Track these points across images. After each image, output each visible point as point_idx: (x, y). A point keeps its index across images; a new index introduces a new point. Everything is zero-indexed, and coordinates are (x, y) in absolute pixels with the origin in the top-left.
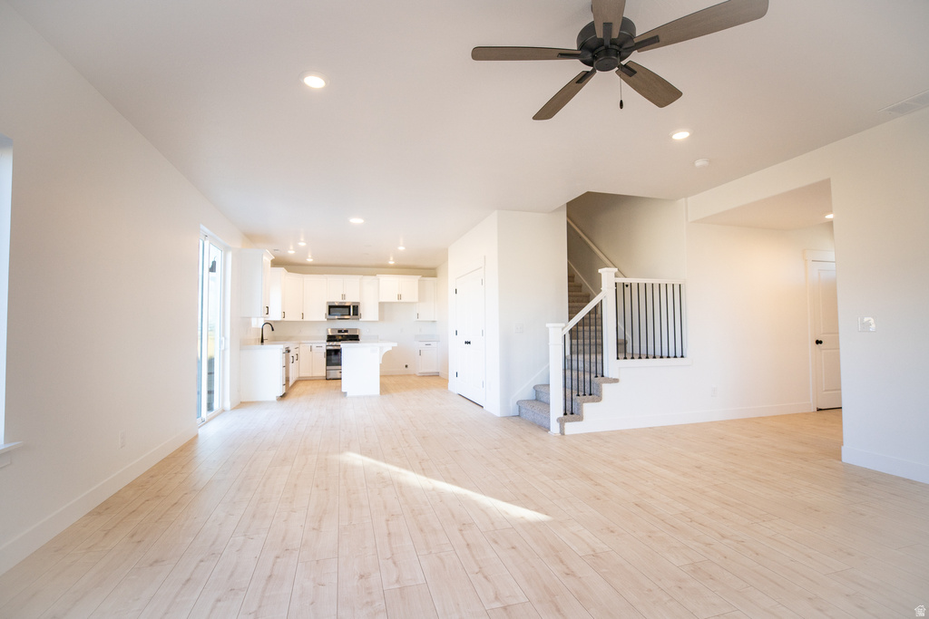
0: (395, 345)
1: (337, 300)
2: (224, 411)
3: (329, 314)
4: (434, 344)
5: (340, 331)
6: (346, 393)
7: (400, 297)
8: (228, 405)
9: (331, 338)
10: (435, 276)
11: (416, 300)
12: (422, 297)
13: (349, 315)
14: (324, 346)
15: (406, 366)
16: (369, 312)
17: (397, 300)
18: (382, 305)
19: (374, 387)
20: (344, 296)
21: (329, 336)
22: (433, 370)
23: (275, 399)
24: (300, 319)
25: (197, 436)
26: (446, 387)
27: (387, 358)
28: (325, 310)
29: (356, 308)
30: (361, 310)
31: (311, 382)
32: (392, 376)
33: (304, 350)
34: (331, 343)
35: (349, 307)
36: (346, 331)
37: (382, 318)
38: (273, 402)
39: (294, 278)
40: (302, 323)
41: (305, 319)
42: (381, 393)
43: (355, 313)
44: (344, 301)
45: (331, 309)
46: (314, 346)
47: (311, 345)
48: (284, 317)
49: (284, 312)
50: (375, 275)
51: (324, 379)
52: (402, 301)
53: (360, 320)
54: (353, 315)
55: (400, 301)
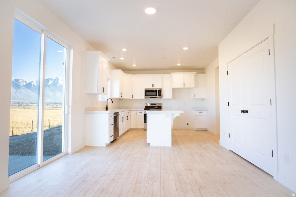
0: (182, 112)
1: (150, 87)
2: (67, 154)
3: (146, 95)
4: (204, 112)
5: (152, 104)
6: (149, 144)
7: (184, 85)
8: (70, 150)
10: (204, 73)
11: (193, 86)
12: (197, 85)
13: (156, 95)
15: (188, 124)
16: (167, 94)
17: (182, 87)
18: (174, 90)
19: (168, 141)
20: (153, 85)
21: (146, 107)
22: (204, 127)
23: (105, 145)
24: (131, 98)
25: (8, 189)
26: (218, 142)
27: (176, 120)
28: (144, 93)
29: (160, 92)
30: (163, 93)
32: (179, 129)
33: (132, 114)
35: (156, 91)
36: (155, 104)
37: (174, 97)
38: (103, 147)
40: (132, 100)
41: (134, 98)
42: (172, 145)
43: (159, 94)
44: (154, 88)
45: (147, 92)
46: (138, 112)
47: (136, 111)
48: (122, 96)
49: (122, 94)
50: (170, 74)
51: (143, 130)
52: (185, 87)
53: (162, 98)
54: (158, 95)
55: (184, 87)
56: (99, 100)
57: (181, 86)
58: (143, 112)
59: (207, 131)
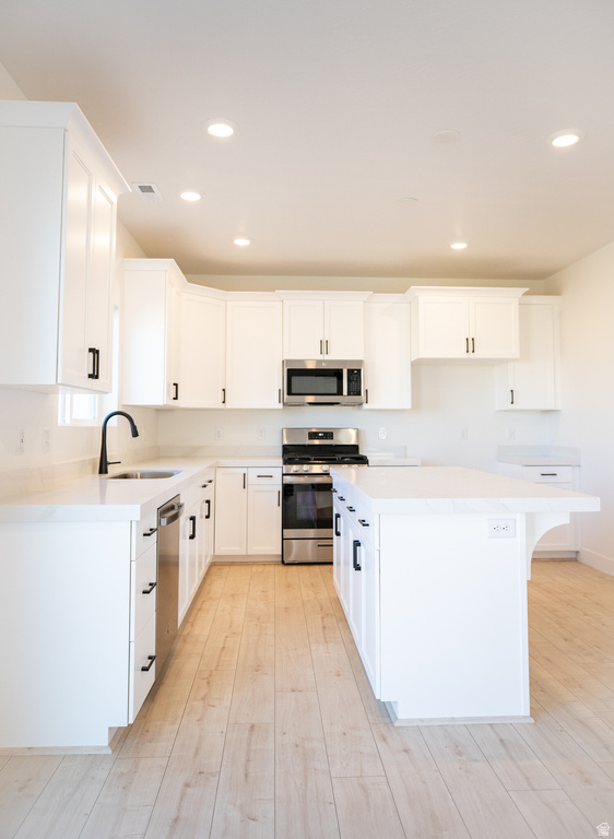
1: (311, 358)
3: (288, 393)
5: (313, 435)
7: (471, 345)
9: (292, 454)
11: (515, 352)
12: (529, 347)
13: (340, 392)
14: (276, 473)
16: (386, 386)
17: (463, 354)
18: (418, 366)
20: (324, 346)
21: (286, 449)
24: (219, 404)
28: (278, 381)
29: (355, 375)
30: (368, 382)
31: (243, 570)
33: (227, 482)
34: (294, 468)
35: (338, 374)
36: (329, 435)
37: (419, 401)
39: (201, 300)
40: (222, 414)
41: (229, 405)
43: (354, 389)
44: (327, 357)
45: (294, 378)
46: (252, 475)
47: (245, 471)
48: (176, 398)
49: (176, 385)
50: (403, 291)
51: (276, 564)
52: (478, 354)
53: (365, 406)
54: (349, 394)
55: (471, 355)
56: (60, 422)
57: (459, 352)
58: (277, 474)
59: (575, 560)
